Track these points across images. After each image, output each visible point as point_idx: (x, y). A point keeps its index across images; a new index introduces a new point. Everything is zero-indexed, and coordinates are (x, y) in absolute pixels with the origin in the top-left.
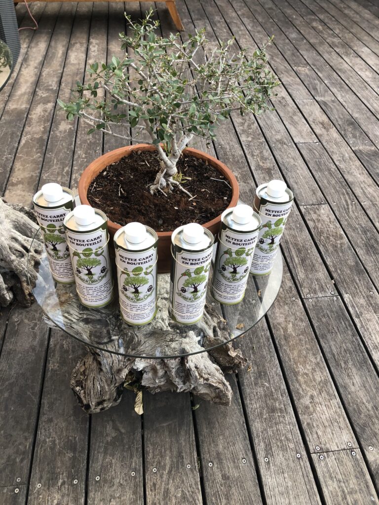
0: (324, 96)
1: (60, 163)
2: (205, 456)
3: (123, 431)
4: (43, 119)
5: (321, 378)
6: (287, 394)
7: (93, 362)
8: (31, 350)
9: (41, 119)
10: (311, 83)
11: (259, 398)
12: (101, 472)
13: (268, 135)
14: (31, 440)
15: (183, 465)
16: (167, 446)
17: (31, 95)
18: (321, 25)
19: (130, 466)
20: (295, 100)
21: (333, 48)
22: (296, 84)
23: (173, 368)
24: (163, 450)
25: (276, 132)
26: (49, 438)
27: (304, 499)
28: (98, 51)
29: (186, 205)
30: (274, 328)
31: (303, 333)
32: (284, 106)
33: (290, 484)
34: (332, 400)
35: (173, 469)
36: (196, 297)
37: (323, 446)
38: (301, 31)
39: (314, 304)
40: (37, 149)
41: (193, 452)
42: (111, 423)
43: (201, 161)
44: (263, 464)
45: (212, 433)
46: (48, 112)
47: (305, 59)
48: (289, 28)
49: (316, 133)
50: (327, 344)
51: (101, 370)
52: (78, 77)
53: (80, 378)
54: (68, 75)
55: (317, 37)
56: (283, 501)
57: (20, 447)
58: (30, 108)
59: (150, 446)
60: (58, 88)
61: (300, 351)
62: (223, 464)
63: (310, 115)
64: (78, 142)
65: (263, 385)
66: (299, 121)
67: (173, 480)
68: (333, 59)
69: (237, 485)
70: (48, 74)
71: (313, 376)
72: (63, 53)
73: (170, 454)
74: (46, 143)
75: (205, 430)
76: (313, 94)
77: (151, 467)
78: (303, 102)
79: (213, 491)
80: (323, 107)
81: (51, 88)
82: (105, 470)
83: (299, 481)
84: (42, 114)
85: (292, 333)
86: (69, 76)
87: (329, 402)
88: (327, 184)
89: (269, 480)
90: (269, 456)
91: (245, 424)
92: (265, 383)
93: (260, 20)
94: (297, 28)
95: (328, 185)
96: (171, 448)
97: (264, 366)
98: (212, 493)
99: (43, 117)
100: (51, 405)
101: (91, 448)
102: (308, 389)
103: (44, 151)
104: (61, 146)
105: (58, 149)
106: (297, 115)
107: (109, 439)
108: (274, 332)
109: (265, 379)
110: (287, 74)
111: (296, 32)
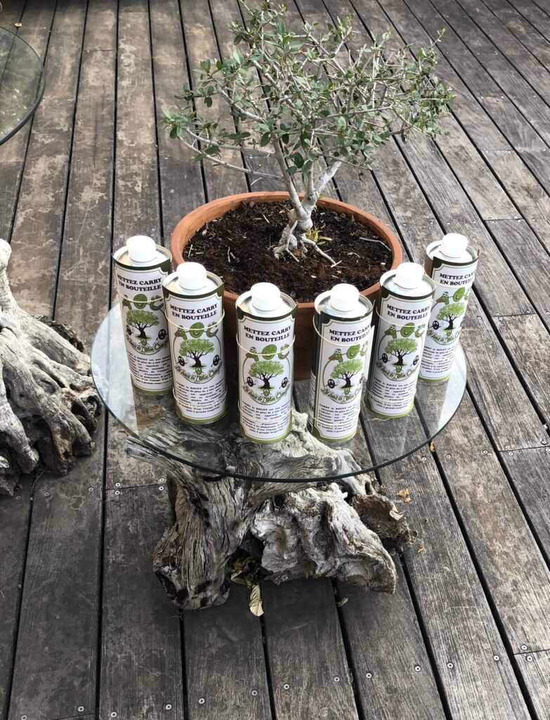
0: (530, 146)
1: (90, 254)
2: (361, 665)
3: (234, 639)
4: (51, 182)
5: (528, 557)
6: (478, 580)
7: (193, 518)
8: (77, 537)
9: (46, 182)
10: (508, 124)
11: (436, 588)
12: (206, 692)
13: (438, 208)
14: (93, 656)
15: (328, 678)
16: (303, 655)
17: (24, 141)
18: (524, 26)
19: (249, 683)
20: (483, 152)
21: (544, 66)
22: (482, 125)
23: (310, 532)
24: (297, 661)
25: (452, 203)
26: (121, 654)
27: (505, 710)
28: (136, 65)
29: (327, 273)
30: (456, 494)
31: (501, 498)
32: (464, 161)
33: (484, 693)
34: (544, 586)
35: (314, 684)
36: (349, 395)
37: (531, 644)
38: (490, 36)
39: (516, 458)
40: (47, 232)
41: (342, 660)
42: (214, 629)
43: (344, 216)
44: (446, 670)
45: (368, 636)
46: (58, 169)
47: (497, 84)
48: (469, 31)
49: (518, 205)
50: (537, 513)
51: (208, 525)
52: (105, 110)
53: (170, 552)
54: (86, 106)
55: (517, 45)
56: (476, 715)
57: (77, 666)
58: (24, 163)
59: (277, 656)
60: (71, 129)
61: (496, 523)
62: (387, 674)
63: (508, 176)
64: (118, 220)
65: (442, 571)
66: (489, 185)
67: (315, 697)
68: (545, 84)
69: (409, 699)
70: (50, 105)
71: (516, 556)
72: (73, 68)
73: (308, 666)
74: (61, 222)
75: (358, 632)
76: (511, 141)
77: (281, 683)
78: (495, 154)
79: (374, 707)
80: (529, 162)
81: (58, 128)
82: (212, 691)
83: (498, 689)
84: (48, 173)
85: (484, 499)
86: (88, 109)
87: (541, 588)
88: (535, 284)
89: (454, 691)
90: (454, 661)
91: (417, 622)
92: (445, 568)
93: (419, 15)
94: (482, 30)
95: (537, 286)
96: (308, 657)
97: (442, 545)
98: (373, 709)
99: (51, 178)
100: (118, 611)
101: (187, 664)
102: (508, 573)
103: (60, 234)
104: (88, 227)
105: (83, 232)
106: (486, 176)
107: (214, 651)
108: (455, 499)
109: (445, 563)
110: (467, 108)
111: (482, 37)
